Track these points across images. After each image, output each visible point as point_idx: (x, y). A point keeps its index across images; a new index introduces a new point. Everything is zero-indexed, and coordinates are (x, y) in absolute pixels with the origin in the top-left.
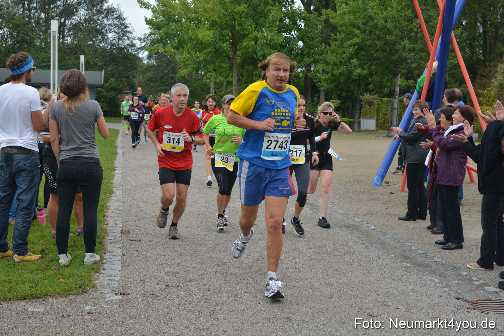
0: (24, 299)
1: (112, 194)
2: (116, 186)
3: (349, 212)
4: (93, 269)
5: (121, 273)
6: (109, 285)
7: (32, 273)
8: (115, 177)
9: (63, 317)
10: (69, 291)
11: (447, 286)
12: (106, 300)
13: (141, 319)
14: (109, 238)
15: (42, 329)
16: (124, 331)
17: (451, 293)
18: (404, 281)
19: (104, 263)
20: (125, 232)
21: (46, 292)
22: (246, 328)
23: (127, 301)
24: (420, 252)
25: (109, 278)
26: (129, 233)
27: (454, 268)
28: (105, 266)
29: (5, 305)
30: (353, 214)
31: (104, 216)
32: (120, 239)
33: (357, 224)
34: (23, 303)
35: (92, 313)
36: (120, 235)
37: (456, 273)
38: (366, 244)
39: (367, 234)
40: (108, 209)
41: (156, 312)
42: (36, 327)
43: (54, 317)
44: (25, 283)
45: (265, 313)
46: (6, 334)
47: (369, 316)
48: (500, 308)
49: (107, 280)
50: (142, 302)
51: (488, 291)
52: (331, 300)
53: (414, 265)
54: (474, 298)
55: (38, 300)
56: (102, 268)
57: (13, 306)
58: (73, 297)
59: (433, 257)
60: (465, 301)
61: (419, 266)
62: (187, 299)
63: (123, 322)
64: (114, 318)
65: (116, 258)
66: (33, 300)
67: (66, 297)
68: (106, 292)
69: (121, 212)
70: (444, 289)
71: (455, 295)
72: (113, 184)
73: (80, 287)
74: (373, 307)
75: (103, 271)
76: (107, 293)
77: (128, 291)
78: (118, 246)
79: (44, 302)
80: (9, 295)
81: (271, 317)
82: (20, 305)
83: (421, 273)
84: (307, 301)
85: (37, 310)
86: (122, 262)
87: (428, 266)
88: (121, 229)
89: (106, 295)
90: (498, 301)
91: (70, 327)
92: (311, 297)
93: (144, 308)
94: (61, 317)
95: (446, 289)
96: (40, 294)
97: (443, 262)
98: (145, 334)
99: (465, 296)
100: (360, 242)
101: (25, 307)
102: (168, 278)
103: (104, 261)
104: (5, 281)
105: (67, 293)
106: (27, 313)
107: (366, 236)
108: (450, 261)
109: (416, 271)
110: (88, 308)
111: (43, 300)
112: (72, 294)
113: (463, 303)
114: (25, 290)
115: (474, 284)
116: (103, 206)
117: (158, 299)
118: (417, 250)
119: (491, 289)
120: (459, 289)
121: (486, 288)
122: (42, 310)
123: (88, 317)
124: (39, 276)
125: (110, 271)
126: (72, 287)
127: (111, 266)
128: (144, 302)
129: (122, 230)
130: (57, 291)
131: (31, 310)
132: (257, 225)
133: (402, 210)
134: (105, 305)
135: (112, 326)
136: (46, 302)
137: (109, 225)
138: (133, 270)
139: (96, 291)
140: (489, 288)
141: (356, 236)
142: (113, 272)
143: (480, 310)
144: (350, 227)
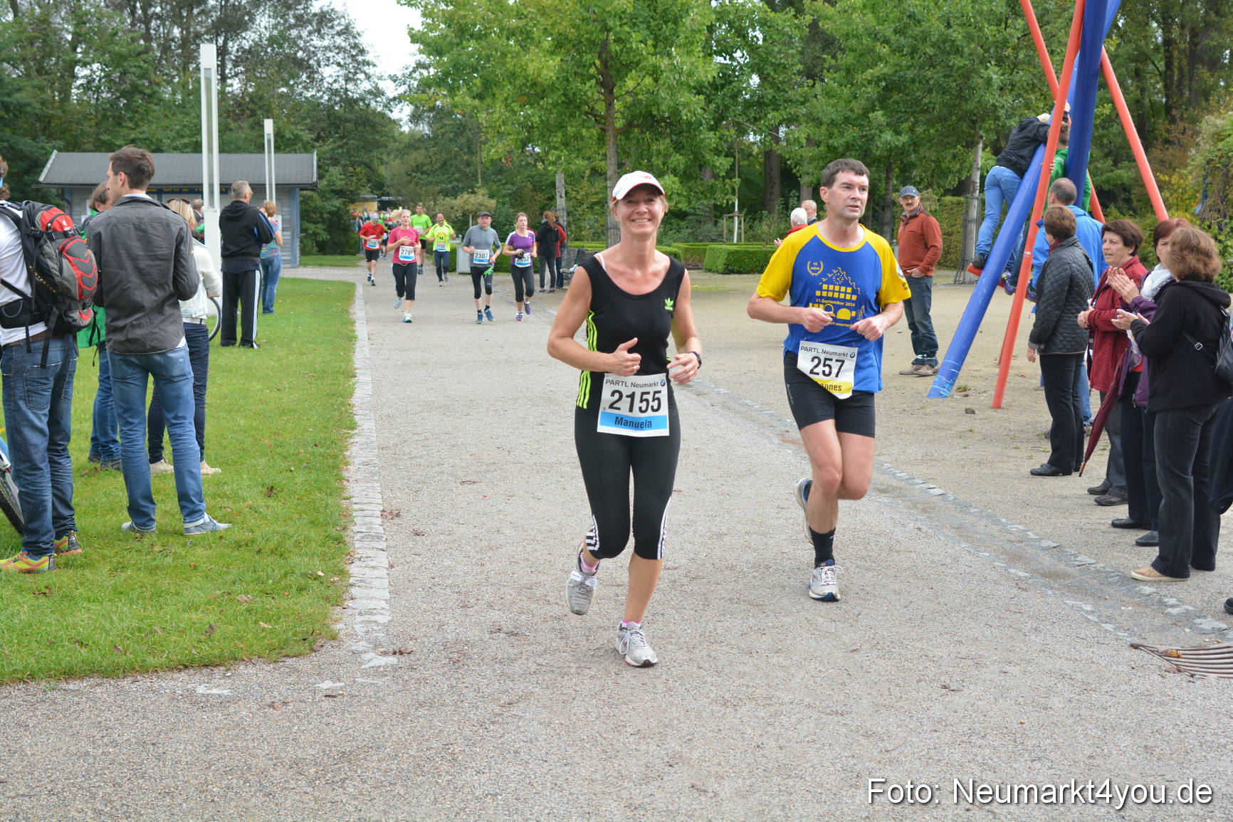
0: (186, 667)
1: (353, 428)
2: (361, 412)
3: (881, 458)
4: (327, 599)
5: (391, 605)
6: (367, 632)
7: (197, 610)
8: (356, 391)
9: (272, 705)
10: (283, 648)
11: (1110, 619)
12: (363, 667)
13: (443, 708)
14: (356, 529)
15: (230, 733)
16: (409, 735)
17: (1119, 634)
18: (1015, 610)
19: (351, 585)
20: (391, 513)
21: (232, 652)
22: (675, 722)
23: (410, 667)
24: (1046, 543)
25: (366, 618)
26: (398, 515)
27: (1124, 579)
28: (353, 591)
29: (144, 682)
30: (892, 463)
31: (341, 479)
32: (381, 530)
33: (902, 484)
34: (182, 676)
35: (334, 697)
36: (379, 521)
37: (1129, 590)
38: (924, 528)
39: (925, 507)
40: (347, 464)
41: (475, 690)
42: (217, 729)
43: (255, 707)
44: (184, 632)
45: (713, 688)
46: (153, 744)
47: (944, 691)
49: (361, 623)
50: (442, 670)
51: (1201, 629)
52: (856, 656)
53: (1032, 571)
54: (1170, 645)
55: (216, 670)
56: (346, 596)
57: (164, 685)
58: (289, 661)
59: (1076, 556)
60: (1151, 651)
61: (1044, 575)
62: (540, 661)
63: (405, 716)
64: (384, 706)
65: (377, 574)
66: (205, 671)
67: (276, 662)
68: (361, 649)
69: (377, 469)
70: (1103, 625)
71: (1129, 639)
72: (354, 406)
73: (305, 640)
74: (951, 669)
75: (350, 603)
76: (365, 652)
77: (411, 645)
78: (377, 545)
79: (229, 674)
80: (151, 660)
81: (727, 696)
82: (179, 682)
83: (1050, 592)
84: (805, 660)
85: (215, 691)
86: (389, 582)
87: (1064, 575)
88: (381, 508)
89: (362, 656)
90: (1225, 650)
91: (289, 727)
92: (812, 650)
93: (448, 683)
94: (269, 706)
95: (1109, 627)
96: (219, 657)
97: (1098, 566)
98: (456, 739)
99: (1151, 640)
100: (911, 525)
101: (189, 686)
102: (495, 615)
103: (352, 580)
104: (139, 630)
105: (277, 652)
106: (194, 699)
107: (924, 511)
108: (1113, 563)
109: (1038, 587)
110: (327, 685)
111: (227, 670)
112: (287, 656)
113: (1147, 656)
114: (186, 649)
115: (1170, 614)
116: (335, 457)
118: (1039, 540)
119: (1209, 623)
120: (1135, 625)
121: (1198, 621)
122: (226, 692)
123: (327, 704)
124: (212, 619)
125: (365, 602)
126: (287, 639)
127: (367, 591)
128: (446, 669)
129: (384, 511)
130: (256, 648)
131: (201, 692)
133: (999, 450)
134: (363, 677)
135: (381, 725)
136: (233, 675)
137: (354, 500)
138: (417, 599)
139: (339, 647)
140: (1203, 621)
141: (901, 512)
142: (372, 604)
143: (1185, 671)
144: (884, 491)
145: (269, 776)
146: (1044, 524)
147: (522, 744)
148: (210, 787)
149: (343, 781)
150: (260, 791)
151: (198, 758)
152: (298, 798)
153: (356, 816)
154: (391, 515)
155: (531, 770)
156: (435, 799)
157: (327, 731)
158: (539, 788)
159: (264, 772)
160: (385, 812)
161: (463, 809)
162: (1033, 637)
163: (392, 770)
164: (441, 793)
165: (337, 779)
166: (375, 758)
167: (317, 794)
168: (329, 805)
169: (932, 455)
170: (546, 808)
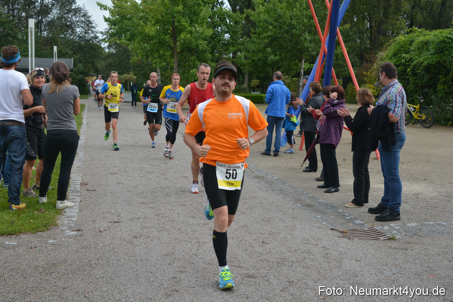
0: (2, 235)
2: (79, 149)
3: (259, 167)
4: (56, 212)
5: (78, 215)
6: (68, 224)
9: (31, 248)
10: (37, 229)
11: (326, 221)
12: (65, 235)
13: (90, 249)
15: (15, 257)
16: (77, 258)
17: (328, 225)
18: (294, 217)
21: (19, 230)
23: (81, 235)
24: (309, 196)
25: (69, 219)
26: (86, 184)
27: (333, 207)
28: (66, 210)
30: (262, 168)
32: (79, 189)
33: (264, 175)
34: (1, 238)
35: (53, 245)
36: (79, 186)
38: (269, 190)
39: (271, 183)
41: (102, 243)
42: (10, 256)
43: (25, 248)
44: (3, 223)
47: (263, 243)
48: (363, 236)
49: (67, 220)
50: (92, 236)
51: (357, 224)
52: (237, 232)
53: (303, 205)
54: (344, 229)
55: (13, 236)
58: (39, 233)
59: (318, 200)
60: (337, 231)
61: (307, 206)
63: (77, 251)
64: (70, 248)
65: (75, 204)
66: (9, 236)
67: (34, 233)
68: (65, 229)
69: (82, 169)
70: (323, 222)
71: (331, 227)
73: (45, 226)
74: (268, 237)
75: (64, 214)
76: (66, 230)
77: (83, 228)
78: (77, 194)
79: (17, 237)
83: (307, 212)
85: (12, 243)
86: (79, 207)
87: (314, 206)
88: (81, 182)
90: (362, 231)
91: (36, 255)
93: (94, 240)
94: (30, 248)
95: (325, 223)
96: (14, 232)
97: (325, 203)
98: (93, 259)
99: (338, 228)
100: (264, 189)
101: (3, 242)
105: (35, 230)
106: (4, 246)
107: (270, 184)
108: (330, 202)
109: (304, 210)
110: (51, 241)
111: (17, 236)
112: (39, 232)
113: (335, 232)
114: (3, 229)
115: (346, 219)
117: (105, 233)
119: (358, 222)
120: (334, 222)
121: (355, 221)
122: (15, 244)
123: (50, 248)
124: (14, 219)
125: (69, 213)
126: (39, 226)
127: (70, 210)
128: (94, 236)
129: (81, 183)
130: (28, 229)
131: (7, 243)
132: (187, 177)
133: (299, 164)
134: (64, 239)
135: (68, 255)
136: (19, 238)
137: (72, 179)
138: (88, 213)
139: (57, 229)
140: (356, 221)
141: (262, 185)
142: (71, 214)
143: (347, 237)
144: (258, 178)
145: (26, 271)
146: (310, 189)
147: (116, 261)
148: (5, 275)
149: (51, 273)
150: (22, 276)
151: (2, 266)
152: (35, 278)
153: (54, 285)
154: (84, 184)
155: (117, 269)
156: (82, 279)
157: (49, 256)
158: (119, 275)
159: (24, 270)
160: (64, 283)
161: (91, 282)
162: (298, 226)
163: (69, 269)
164: (85, 277)
165: (50, 272)
166: (64, 265)
167: (41, 277)
168: (45, 281)
169: (276, 166)
170: (120, 282)
